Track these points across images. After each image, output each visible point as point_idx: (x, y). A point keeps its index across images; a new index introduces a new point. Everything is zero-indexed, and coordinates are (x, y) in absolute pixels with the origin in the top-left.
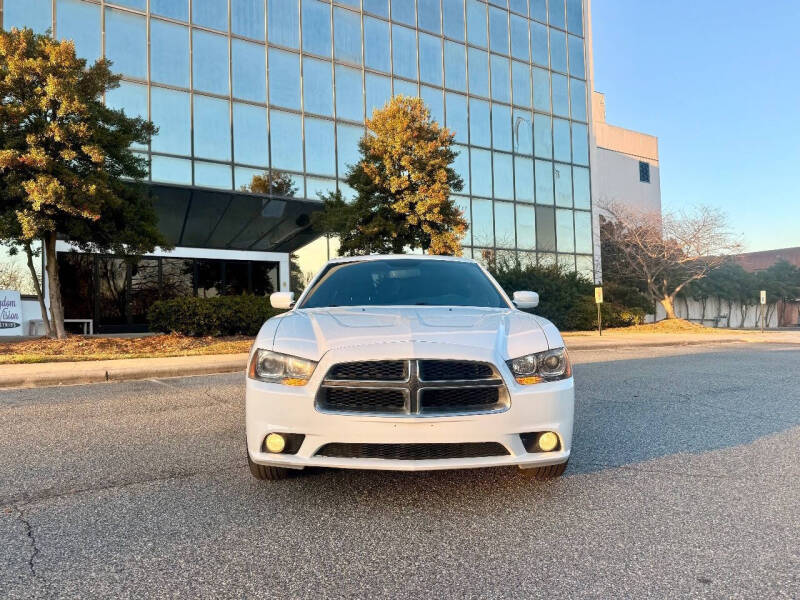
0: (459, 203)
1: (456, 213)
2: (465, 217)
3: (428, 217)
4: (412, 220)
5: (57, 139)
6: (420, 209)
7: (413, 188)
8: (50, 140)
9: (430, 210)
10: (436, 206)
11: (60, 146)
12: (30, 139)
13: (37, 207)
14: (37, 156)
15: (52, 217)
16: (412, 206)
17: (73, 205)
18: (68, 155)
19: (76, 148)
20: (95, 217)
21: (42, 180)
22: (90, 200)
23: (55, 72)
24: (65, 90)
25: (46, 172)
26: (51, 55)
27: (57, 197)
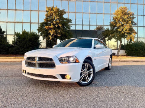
0: (134, 28)
1: (133, 30)
2: (136, 31)
3: (126, 31)
4: (123, 32)
5: (55, 23)
6: (124, 30)
7: (123, 25)
9: (126, 30)
10: (127, 29)
11: (55, 25)
12: (51, 24)
14: (52, 27)
16: (122, 29)
17: (57, 34)
18: (57, 26)
19: (58, 25)
20: (60, 36)
21: (52, 30)
22: (59, 33)
23: (55, 13)
24: (56, 15)
25: (53, 29)
26: (54, 10)
27: (54, 33)
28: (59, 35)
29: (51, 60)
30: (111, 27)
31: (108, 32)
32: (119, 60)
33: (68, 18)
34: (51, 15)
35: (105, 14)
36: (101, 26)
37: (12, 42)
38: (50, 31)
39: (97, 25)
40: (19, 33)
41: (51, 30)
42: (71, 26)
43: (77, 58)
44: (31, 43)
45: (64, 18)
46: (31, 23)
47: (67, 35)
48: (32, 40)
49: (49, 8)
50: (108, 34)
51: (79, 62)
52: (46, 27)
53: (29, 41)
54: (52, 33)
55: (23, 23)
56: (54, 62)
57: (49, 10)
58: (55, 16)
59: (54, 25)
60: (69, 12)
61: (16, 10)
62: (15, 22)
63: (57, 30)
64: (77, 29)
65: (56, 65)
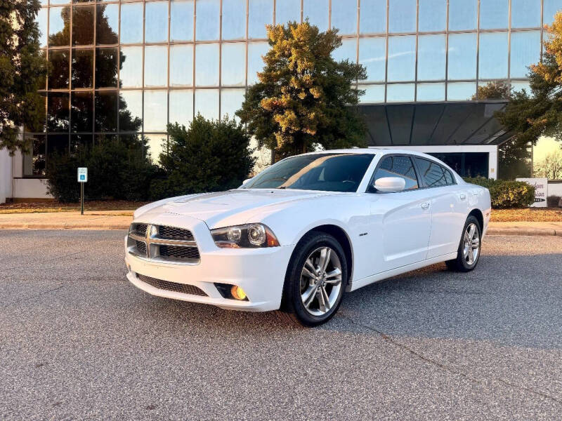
5: (296, 87)
8: (293, 89)
11: (298, 91)
12: (283, 90)
13: (283, 129)
14: (284, 100)
15: (292, 135)
17: (302, 126)
18: (302, 96)
19: (307, 91)
20: (313, 133)
21: (287, 113)
22: (311, 122)
23: (297, 46)
24: (301, 54)
25: (288, 108)
26: (295, 36)
27: (291, 122)
28: (309, 132)
29: (187, 234)
30: (534, 88)
31: (522, 108)
32: (553, 231)
33: (350, 62)
34: (283, 55)
35: (513, 31)
36: (500, 82)
37: (159, 159)
38: (277, 118)
39: (477, 81)
40: (180, 125)
41: (283, 113)
42: (363, 92)
43: (269, 232)
44: (219, 160)
45: (336, 63)
46: (220, 88)
47: (342, 130)
48: (224, 150)
49: (277, 29)
50: (520, 118)
51: (277, 244)
52: (265, 103)
53: (214, 154)
54: (284, 127)
55: (195, 88)
56: (195, 244)
57: (276, 37)
58: (297, 58)
59: (291, 91)
60: (361, 36)
61: (171, 44)
62: (170, 89)
63: (303, 111)
64: (391, 100)
65: (201, 254)
